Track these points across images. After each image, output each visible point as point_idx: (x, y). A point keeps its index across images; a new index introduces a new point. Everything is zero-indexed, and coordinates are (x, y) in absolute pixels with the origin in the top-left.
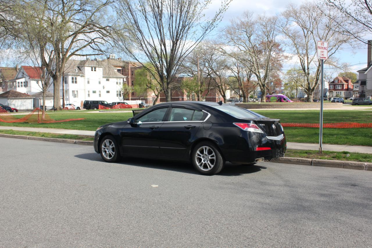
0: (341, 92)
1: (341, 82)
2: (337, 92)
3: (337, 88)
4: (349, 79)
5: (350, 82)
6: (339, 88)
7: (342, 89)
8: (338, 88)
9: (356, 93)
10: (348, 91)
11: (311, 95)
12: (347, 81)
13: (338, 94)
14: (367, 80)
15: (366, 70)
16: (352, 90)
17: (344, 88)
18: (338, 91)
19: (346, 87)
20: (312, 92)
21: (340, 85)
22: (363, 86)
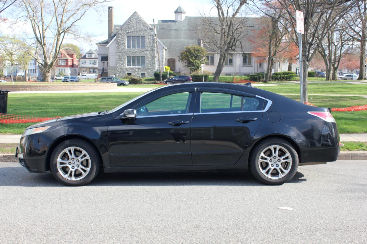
0: (64, 70)
1: (65, 56)
2: (59, 70)
3: (59, 64)
4: (74, 53)
5: (75, 56)
6: (63, 64)
7: (67, 66)
8: (61, 63)
9: (84, 70)
10: (73, 68)
11: (49, 72)
12: (72, 56)
13: (62, 72)
14: (110, 55)
15: (107, 42)
16: (77, 67)
17: (69, 65)
18: (61, 68)
19: (71, 62)
20: (49, 68)
21: (63, 60)
22: (104, 63)
